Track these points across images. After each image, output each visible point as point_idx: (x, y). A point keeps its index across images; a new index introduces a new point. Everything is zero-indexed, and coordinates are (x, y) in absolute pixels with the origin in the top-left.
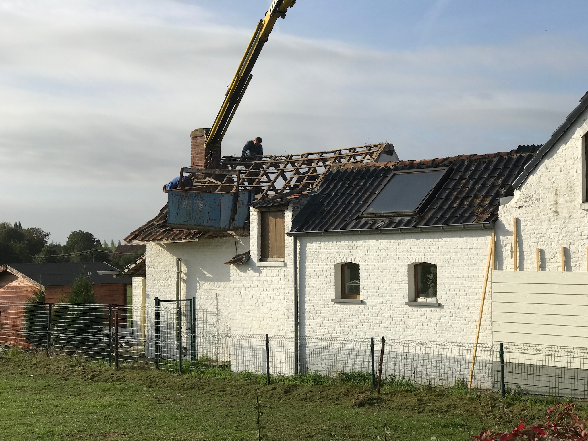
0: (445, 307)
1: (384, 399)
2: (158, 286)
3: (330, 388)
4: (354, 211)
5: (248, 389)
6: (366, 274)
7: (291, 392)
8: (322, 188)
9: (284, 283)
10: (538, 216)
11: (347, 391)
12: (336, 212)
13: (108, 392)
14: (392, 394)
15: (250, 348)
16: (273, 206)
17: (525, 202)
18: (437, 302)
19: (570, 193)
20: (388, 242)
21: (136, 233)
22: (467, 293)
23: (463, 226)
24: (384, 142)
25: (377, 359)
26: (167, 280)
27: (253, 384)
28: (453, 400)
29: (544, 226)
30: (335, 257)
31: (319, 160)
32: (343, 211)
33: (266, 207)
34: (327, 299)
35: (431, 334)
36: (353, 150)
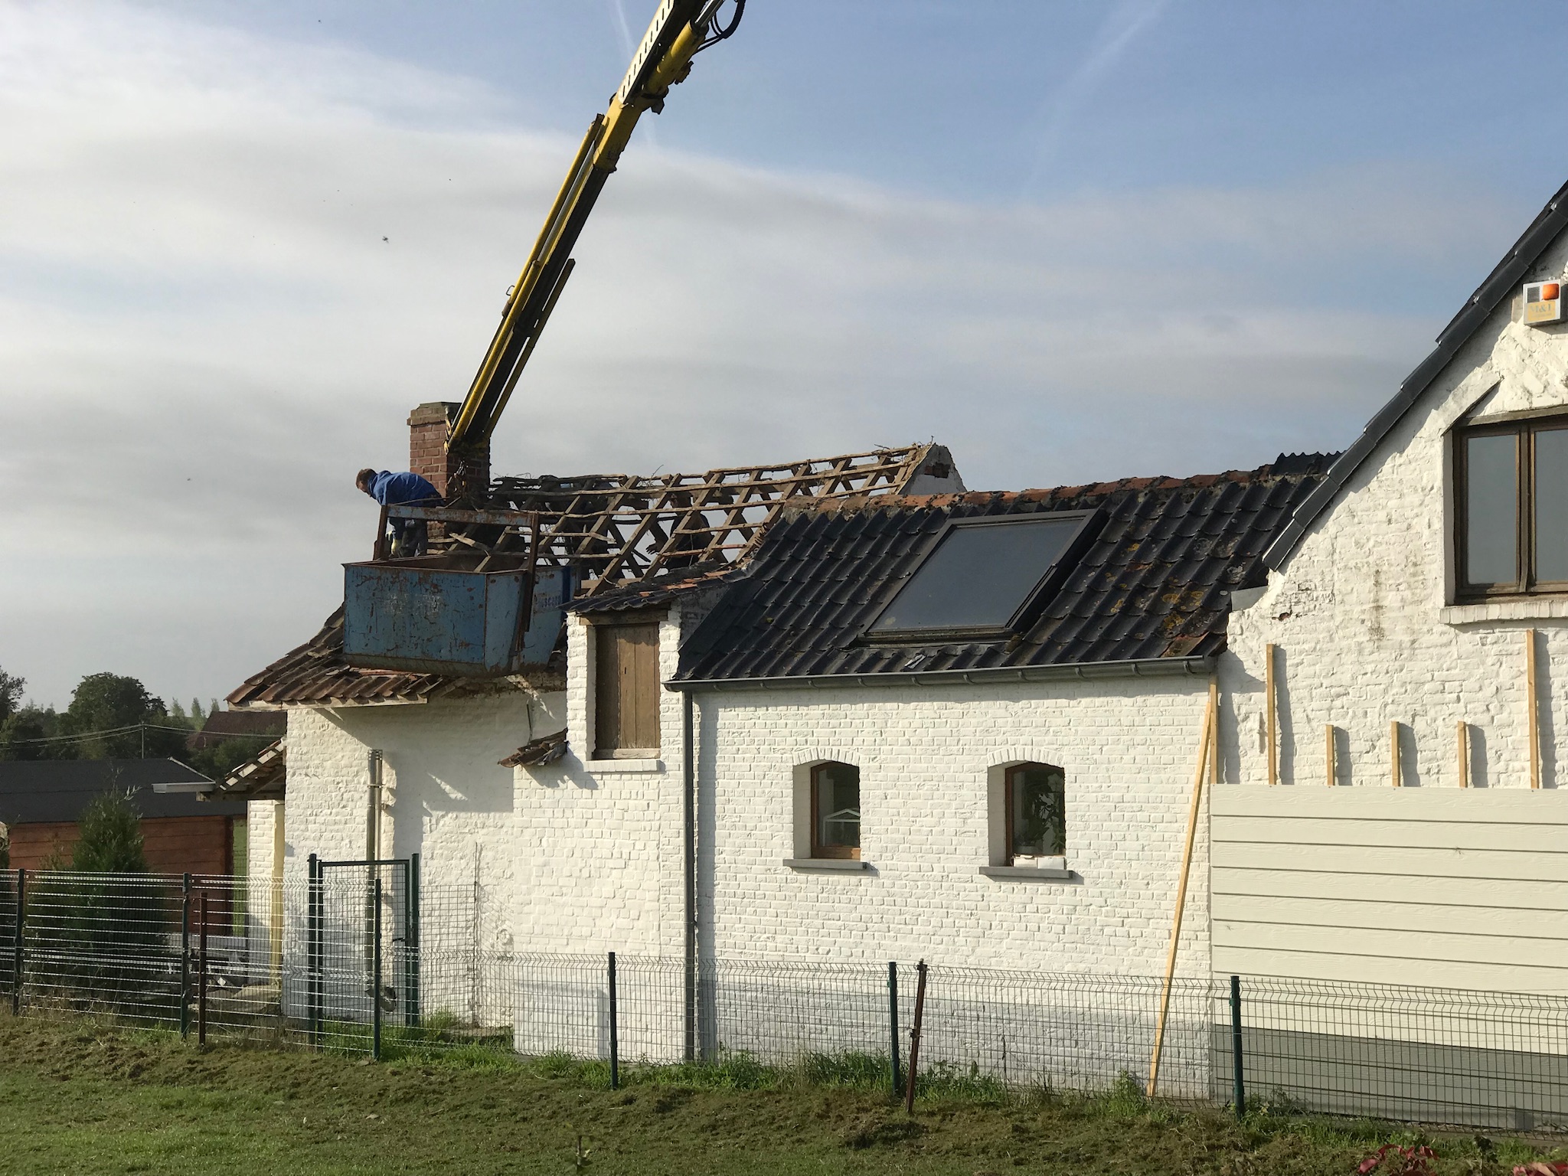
0: (1086, 881)
1: (924, 1127)
2: (317, 825)
3: (778, 1097)
4: (846, 625)
5: (559, 1102)
6: (877, 792)
7: (674, 1108)
8: (761, 564)
9: (657, 816)
10: (1332, 640)
11: (824, 1107)
12: (796, 627)
13: (177, 1112)
14: (946, 1113)
15: (565, 988)
16: (629, 610)
17: (1297, 603)
18: (1065, 868)
19: (1412, 580)
20: (936, 708)
21: (259, 681)
22: (1145, 843)
23: (1133, 666)
24: (925, 441)
25: (906, 1021)
26: (344, 807)
27: (573, 1086)
28: (1107, 1129)
29: (1346, 666)
30: (795, 748)
31: (752, 489)
32: (815, 626)
33: (610, 613)
34: (773, 858)
35: (1049, 953)
36: (843, 462)
